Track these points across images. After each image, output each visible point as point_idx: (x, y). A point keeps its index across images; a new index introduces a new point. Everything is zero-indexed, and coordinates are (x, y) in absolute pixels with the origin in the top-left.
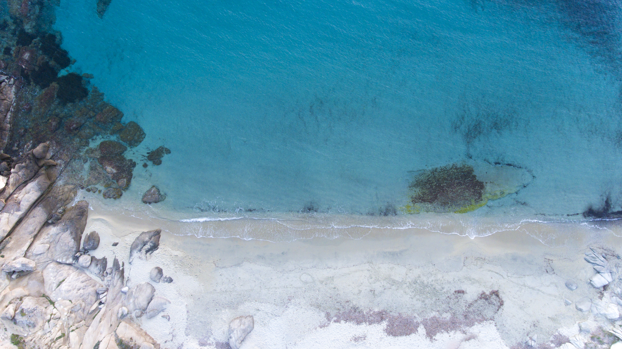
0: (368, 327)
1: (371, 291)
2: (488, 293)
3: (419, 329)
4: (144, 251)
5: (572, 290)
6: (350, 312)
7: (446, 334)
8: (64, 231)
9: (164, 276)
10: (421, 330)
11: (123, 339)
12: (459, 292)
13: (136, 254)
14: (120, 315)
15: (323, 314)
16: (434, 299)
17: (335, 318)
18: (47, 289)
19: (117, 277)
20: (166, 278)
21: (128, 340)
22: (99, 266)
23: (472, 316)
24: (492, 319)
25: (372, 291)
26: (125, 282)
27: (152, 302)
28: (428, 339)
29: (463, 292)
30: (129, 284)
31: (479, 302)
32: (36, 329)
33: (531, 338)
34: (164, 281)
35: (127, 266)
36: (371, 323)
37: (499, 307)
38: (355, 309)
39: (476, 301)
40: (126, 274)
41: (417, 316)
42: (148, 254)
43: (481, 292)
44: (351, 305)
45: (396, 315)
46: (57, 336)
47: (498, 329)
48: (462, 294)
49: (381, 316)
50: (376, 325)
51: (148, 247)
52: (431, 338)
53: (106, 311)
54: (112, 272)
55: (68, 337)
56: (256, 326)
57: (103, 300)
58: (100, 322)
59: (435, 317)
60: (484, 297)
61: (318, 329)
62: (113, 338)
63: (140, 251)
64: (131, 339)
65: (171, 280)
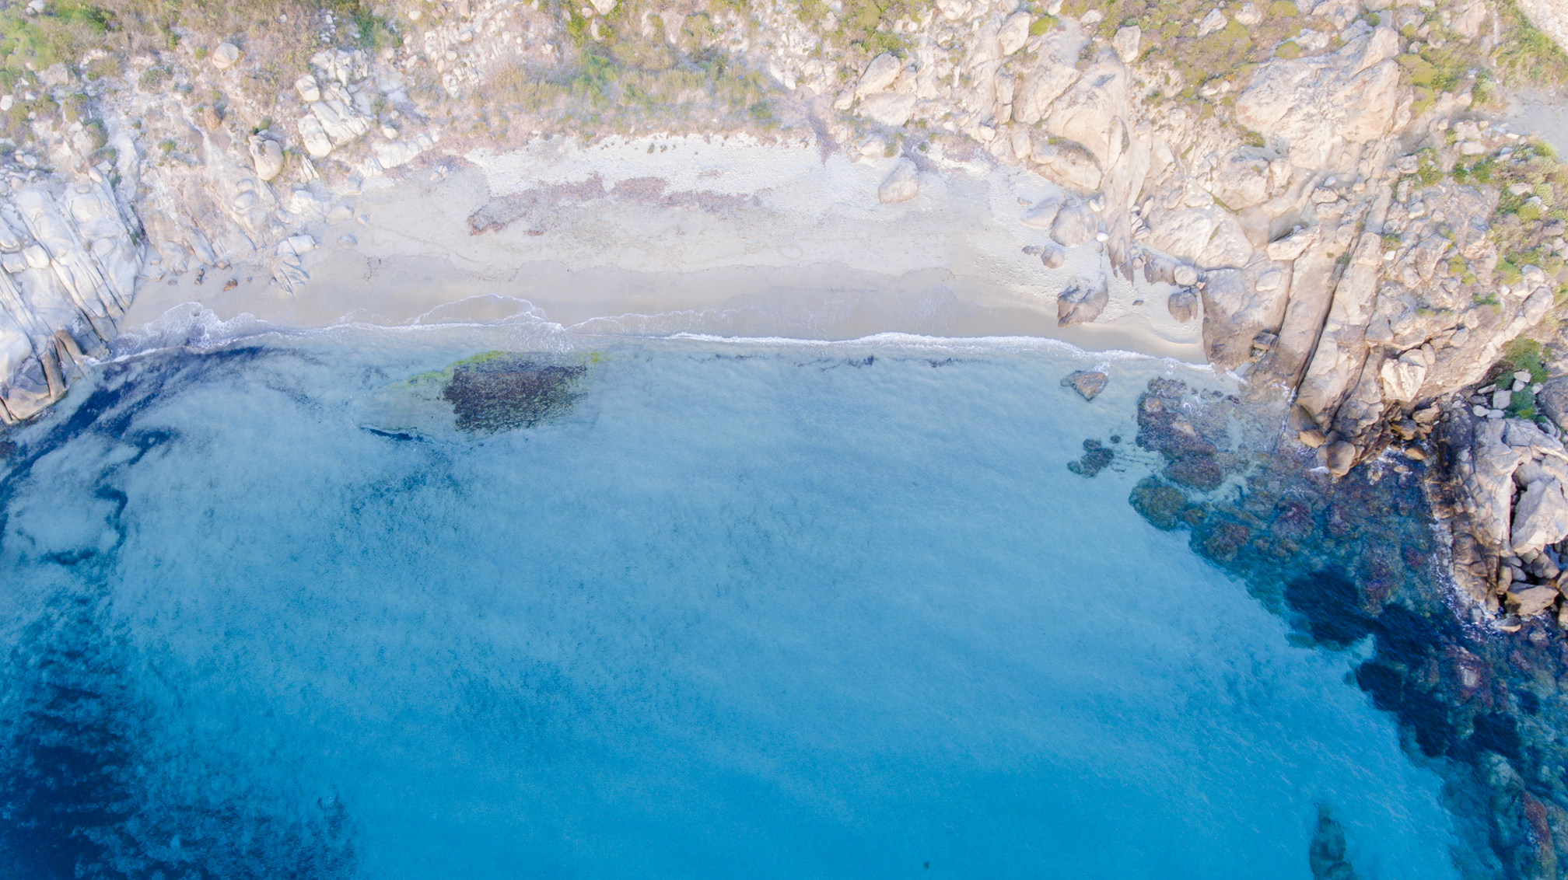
0: (694, 188)
1: (683, 234)
2: (490, 231)
3: (613, 186)
4: (1084, 290)
5: (350, 236)
6: (721, 207)
7: (571, 180)
8: (1237, 316)
9: (1038, 256)
10: (608, 185)
11: (1086, 163)
12: (537, 233)
13: (1097, 286)
14: (1101, 198)
15: (765, 204)
16: (580, 223)
17: (746, 199)
18: (1235, 223)
19: (1122, 252)
20: (1035, 254)
21: (1079, 161)
22: (1158, 269)
23: (524, 202)
24: (492, 199)
25: (680, 232)
26: (1106, 249)
27: (1051, 219)
28: (600, 175)
29: (530, 232)
30: (1097, 245)
31: (508, 219)
32: (1229, 157)
33: (441, 175)
34: (1038, 248)
35: (1109, 271)
36: (689, 193)
37: (476, 214)
38: (712, 210)
39: (512, 220)
40: (1107, 260)
41: (613, 202)
42: (1074, 287)
43: (501, 232)
44: (718, 214)
45: (646, 203)
46: (1193, 151)
47: (488, 187)
48: (533, 229)
49: (671, 201)
50: (680, 190)
51: (1077, 297)
52: (596, 176)
53: (1126, 202)
54: (1132, 260)
55: (1175, 156)
56: (875, 190)
57: (1134, 218)
58: (1131, 183)
59: (584, 200)
60: (497, 226)
61: (773, 187)
62: (1103, 164)
63: (1089, 291)
64: (1074, 164)
65: (1026, 250)
